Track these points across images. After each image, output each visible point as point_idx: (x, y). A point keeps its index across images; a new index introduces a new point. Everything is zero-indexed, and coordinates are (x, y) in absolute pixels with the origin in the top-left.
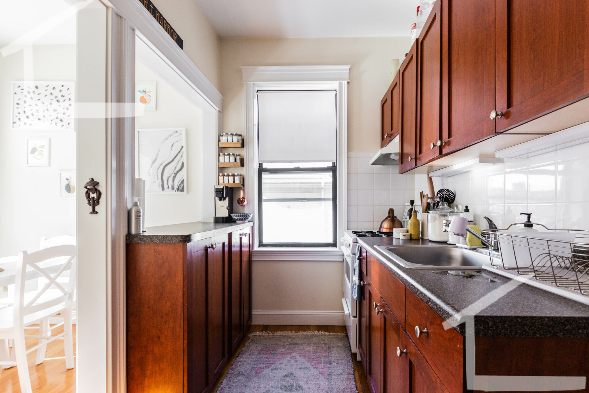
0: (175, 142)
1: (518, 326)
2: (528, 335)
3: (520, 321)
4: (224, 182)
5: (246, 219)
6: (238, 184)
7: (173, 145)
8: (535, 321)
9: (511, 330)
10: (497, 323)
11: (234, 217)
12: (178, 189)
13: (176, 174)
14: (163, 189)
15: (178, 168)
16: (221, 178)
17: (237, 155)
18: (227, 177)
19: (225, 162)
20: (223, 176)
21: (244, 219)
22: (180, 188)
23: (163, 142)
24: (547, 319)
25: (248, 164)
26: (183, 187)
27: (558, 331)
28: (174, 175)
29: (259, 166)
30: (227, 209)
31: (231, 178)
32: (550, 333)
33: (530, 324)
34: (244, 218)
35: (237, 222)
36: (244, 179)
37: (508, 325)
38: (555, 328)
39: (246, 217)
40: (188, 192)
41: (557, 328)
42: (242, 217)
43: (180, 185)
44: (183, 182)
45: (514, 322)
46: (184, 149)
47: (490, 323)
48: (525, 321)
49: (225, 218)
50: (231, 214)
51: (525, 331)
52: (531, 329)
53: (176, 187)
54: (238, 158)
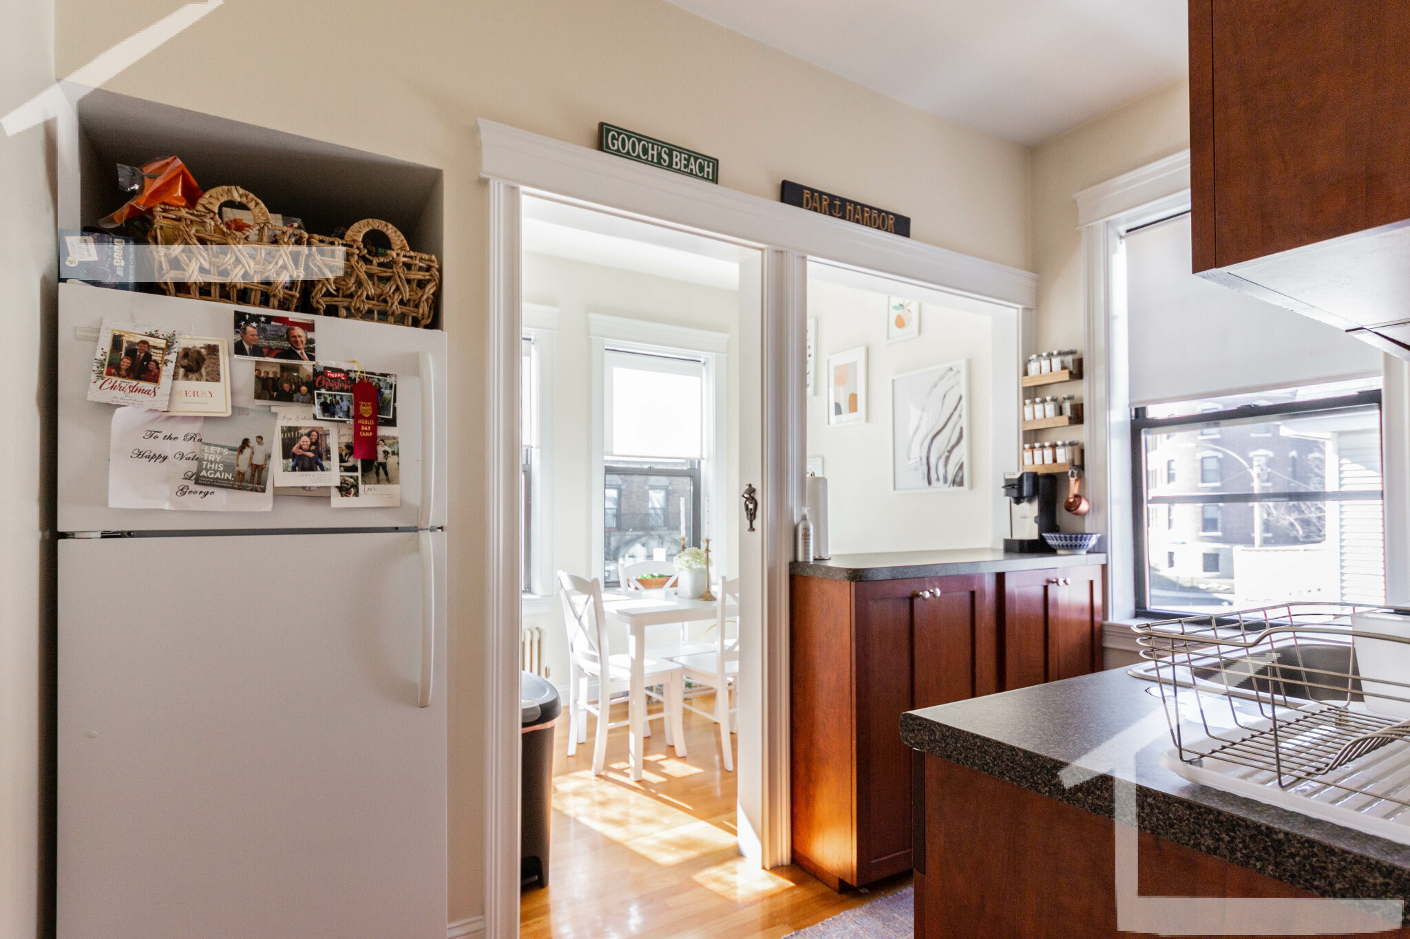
0: (949, 390)
1: (976, 752)
2: (992, 772)
3: (979, 744)
4: (1033, 463)
5: (1080, 546)
6: (1062, 465)
7: (944, 397)
8: (1002, 752)
9: (966, 756)
10: (947, 737)
11: (1050, 542)
12: (954, 482)
13: (950, 452)
14: (930, 483)
15: (953, 441)
16: (1028, 455)
17: (1064, 399)
18: (1040, 452)
19: (1034, 418)
20: (1031, 450)
21: (1076, 546)
22: (958, 479)
23: (929, 393)
24: (1021, 754)
25: (1095, 416)
26: (962, 478)
27: (1040, 781)
28: (947, 454)
29: (1137, 416)
30: (1036, 522)
31: (1048, 453)
32: (1027, 781)
33: (994, 754)
34: (1074, 543)
35: (1059, 552)
36: (1082, 452)
37: (962, 746)
38: (1036, 775)
39: (1081, 540)
40: (972, 487)
41: (1039, 776)
42: (1074, 541)
43: (957, 472)
44: (961, 467)
45: (971, 744)
46: (964, 402)
47: (937, 733)
48: (987, 746)
49: (1026, 543)
50: (1044, 534)
51: (987, 764)
52: (996, 763)
53: (950, 478)
54: (1067, 407)
